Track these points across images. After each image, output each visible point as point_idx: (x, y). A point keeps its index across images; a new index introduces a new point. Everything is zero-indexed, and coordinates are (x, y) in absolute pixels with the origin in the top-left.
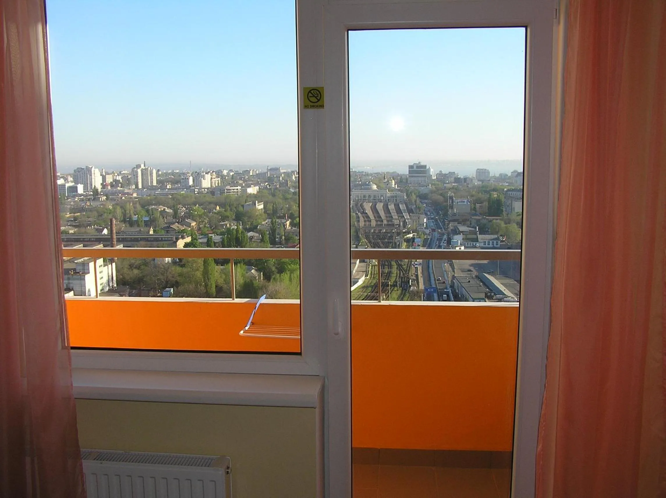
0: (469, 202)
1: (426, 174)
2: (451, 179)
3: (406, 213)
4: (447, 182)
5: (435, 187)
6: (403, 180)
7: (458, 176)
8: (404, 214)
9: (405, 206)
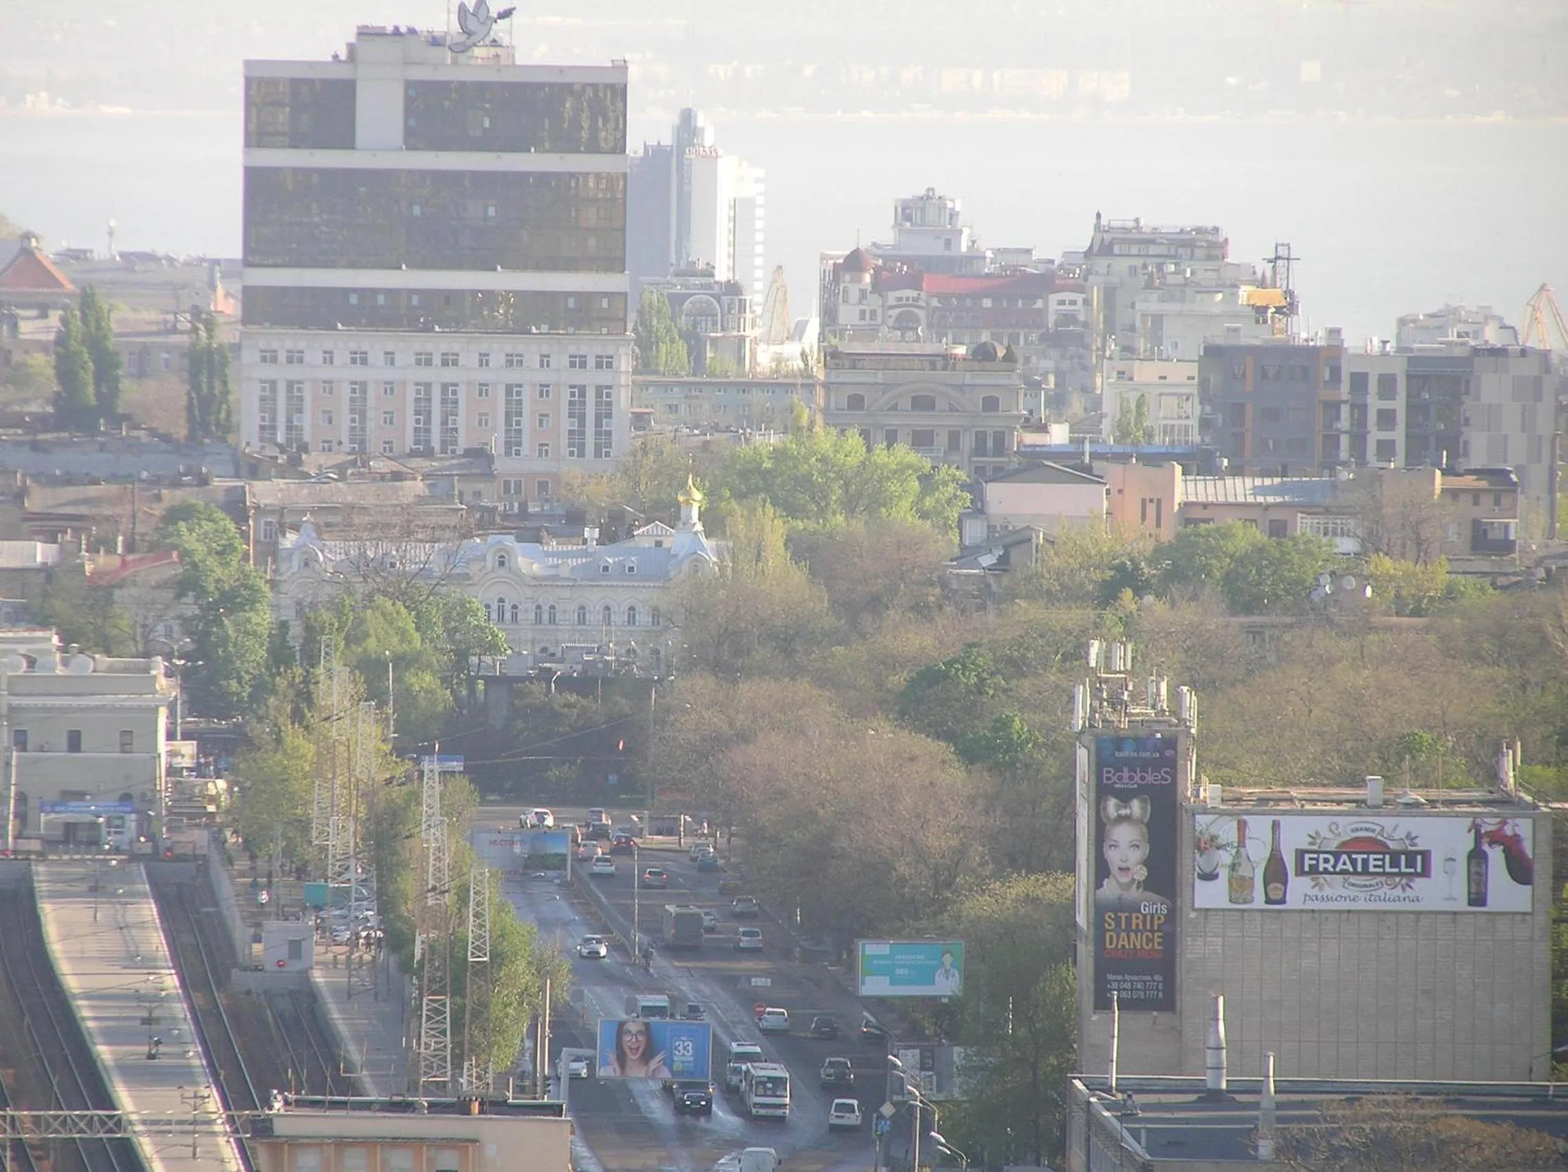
0: (1520, 871)
1: (615, 263)
2: (1145, 372)
3: (181, 1076)
4: (1059, 435)
5: (799, 548)
6: (130, 392)
7: (1289, 308)
8: (126, 1099)
9: (157, 942)
